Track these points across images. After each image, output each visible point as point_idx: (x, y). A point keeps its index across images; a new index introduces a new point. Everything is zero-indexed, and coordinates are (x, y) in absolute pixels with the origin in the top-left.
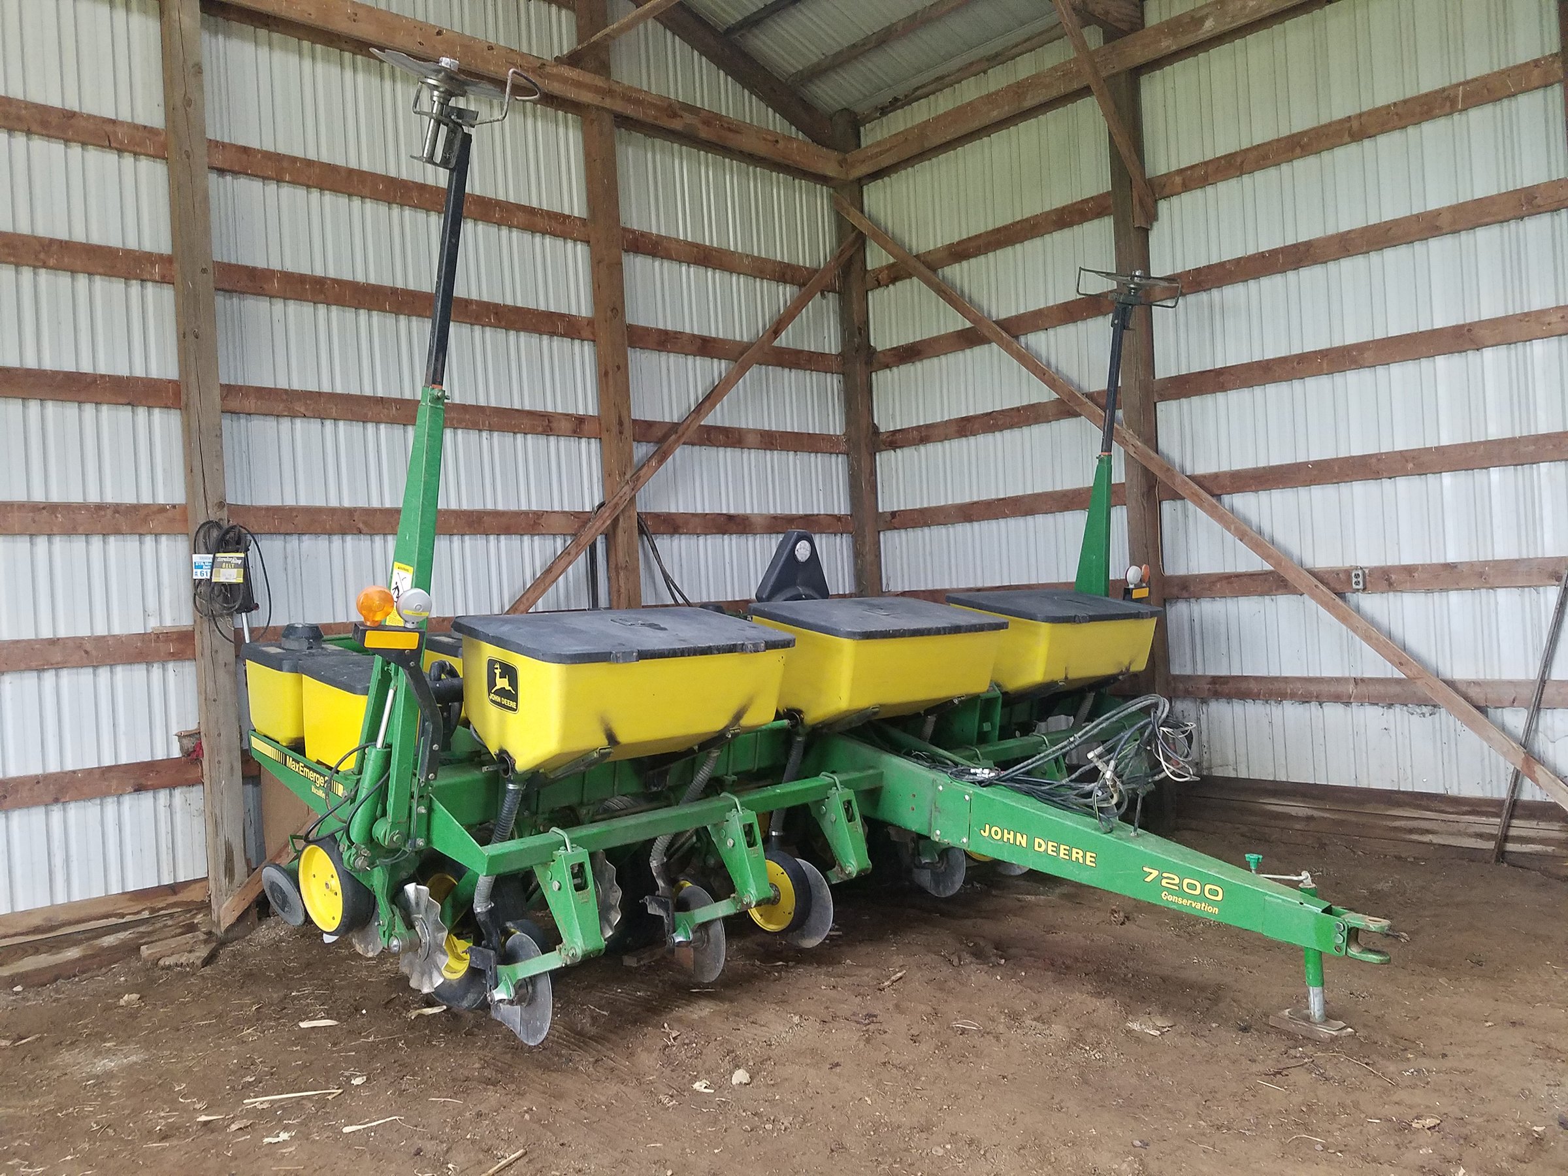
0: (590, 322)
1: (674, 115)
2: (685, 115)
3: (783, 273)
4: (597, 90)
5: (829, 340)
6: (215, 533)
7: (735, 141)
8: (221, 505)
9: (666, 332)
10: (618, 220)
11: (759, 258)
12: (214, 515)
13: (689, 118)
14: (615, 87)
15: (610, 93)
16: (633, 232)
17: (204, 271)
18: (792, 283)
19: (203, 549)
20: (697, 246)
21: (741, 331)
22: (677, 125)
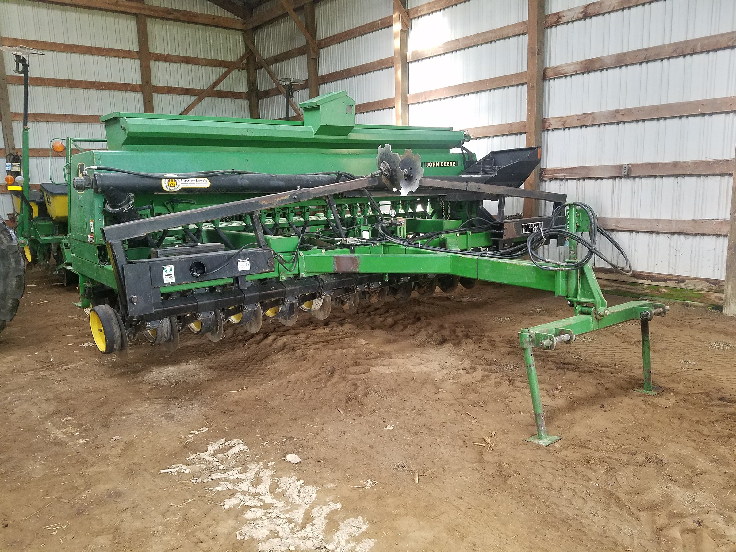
0: (140, 86)
1: (170, 14)
2: (174, 13)
3: (220, 64)
4: (138, 8)
5: (243, 87)
6: (12, 157)
7: (197, 20)
8: (14, 149)
9: (171, 88)
10: (148, 50)
11: (211, 60)
12: (12, 152)
13: (176, 14)
14: (146, 7)
15: (144, 9)
16: (157, 54)
17: (4, 79)
18: (225, 67)
19: (8, 161)
20: (183, 57)
21: (204, 85)
22: (171, 17)
